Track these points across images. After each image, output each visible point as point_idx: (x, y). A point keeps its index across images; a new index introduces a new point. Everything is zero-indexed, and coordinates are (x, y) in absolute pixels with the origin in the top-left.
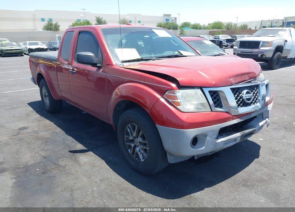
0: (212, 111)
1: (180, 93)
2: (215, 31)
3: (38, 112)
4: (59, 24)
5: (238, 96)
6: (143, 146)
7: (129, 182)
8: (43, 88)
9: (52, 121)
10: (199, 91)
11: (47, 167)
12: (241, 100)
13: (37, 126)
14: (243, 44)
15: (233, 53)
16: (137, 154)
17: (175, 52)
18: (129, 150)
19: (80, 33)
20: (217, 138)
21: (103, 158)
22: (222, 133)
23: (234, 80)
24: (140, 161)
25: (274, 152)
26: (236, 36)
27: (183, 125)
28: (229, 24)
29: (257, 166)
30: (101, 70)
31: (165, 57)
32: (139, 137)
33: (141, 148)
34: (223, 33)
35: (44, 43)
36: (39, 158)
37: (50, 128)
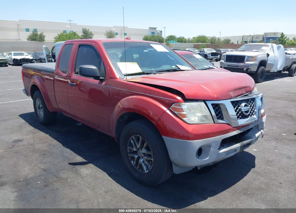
0: (214, 123)
1: (185, 106)
2: (199, 45)
3: (31, 124)
4: (44, 34)
5: (237, 109)
6: (147, 157)
7: (133, 193)
8: (37, 100)
9: (47, 134)
10: (203, 104)
11: (48, 180)
12: (240, 112)
13: (32, 139)
14: (230, 58)
15: (220, 67)
16: (141, 166)
17: (172, 66)
18: (132, 162)
19: (80, 46)
20: (220, 149)
21: (104, 170)
22: (223, 144)
23: (233, 94)
24: (143, 172)
25: (269, 162)
26: (220, 50)
27: (188, 136)
28: (213, 38)
29: (254, 176)
30: (104, 83)
31: (164, 71)
32: (143, 149)
33: (145, 160)
34: (207, 46)
35: (29, 54)
36: (38, 171)
37: (46, 140)
